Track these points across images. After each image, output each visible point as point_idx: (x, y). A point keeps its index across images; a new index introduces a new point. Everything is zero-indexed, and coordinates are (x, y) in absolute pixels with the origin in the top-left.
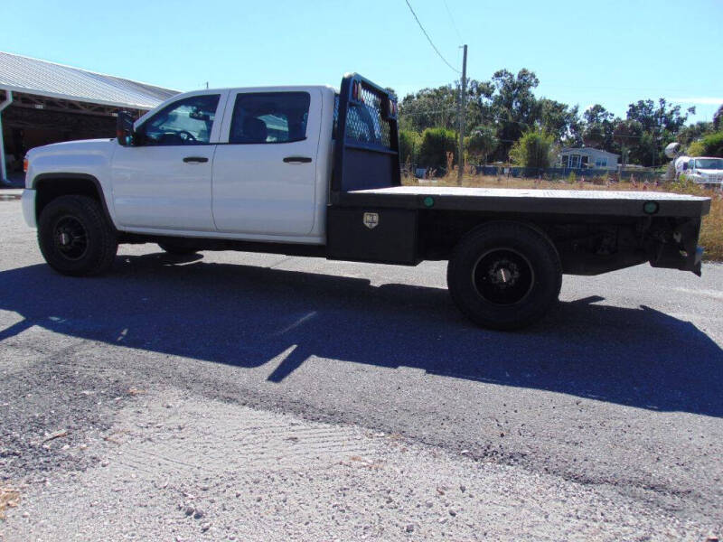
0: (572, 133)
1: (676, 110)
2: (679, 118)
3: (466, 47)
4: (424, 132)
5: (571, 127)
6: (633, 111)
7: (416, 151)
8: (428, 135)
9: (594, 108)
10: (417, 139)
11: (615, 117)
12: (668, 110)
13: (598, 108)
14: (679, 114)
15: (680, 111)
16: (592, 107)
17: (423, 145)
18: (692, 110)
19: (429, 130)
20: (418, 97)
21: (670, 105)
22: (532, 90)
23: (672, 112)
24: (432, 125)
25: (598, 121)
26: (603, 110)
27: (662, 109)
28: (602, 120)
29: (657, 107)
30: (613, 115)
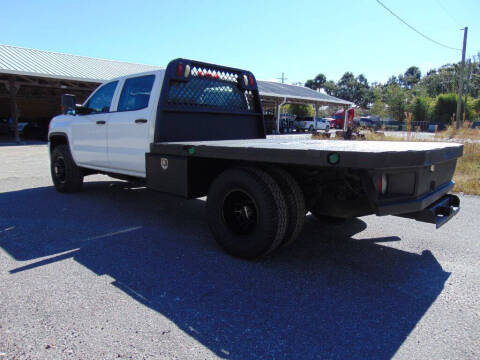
3: (466, 29)
4: (437, 98)
7: (430, 112)
8: (441, 100)
10: (432, 103)
17: (436, 107)
19: (441, 95)
20: (440, 70)
24: (445, 91)
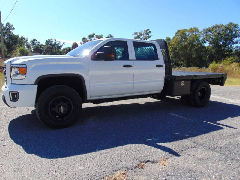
0: (27, 48)
1: (59, 43)
2: (61, 45)
5: (26, 46)
6: (47, 42)
9: (34, 40)
11: (41, 43)
12: (57, 43)
13: (35, 40)
14: (60, 44)
15: (61, 43)
16: (33, 39)
18: (64, 43)
21: (58, 41)
22: (12, 31)
23: (58, 43)
25: (35, 44)
26: (37, 41)
27: (56, 42)
28: (37, 44)
29: (54, 41)
30: (40, 43)
